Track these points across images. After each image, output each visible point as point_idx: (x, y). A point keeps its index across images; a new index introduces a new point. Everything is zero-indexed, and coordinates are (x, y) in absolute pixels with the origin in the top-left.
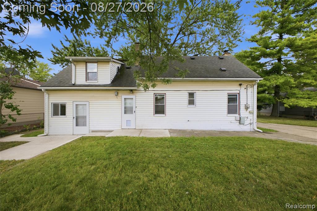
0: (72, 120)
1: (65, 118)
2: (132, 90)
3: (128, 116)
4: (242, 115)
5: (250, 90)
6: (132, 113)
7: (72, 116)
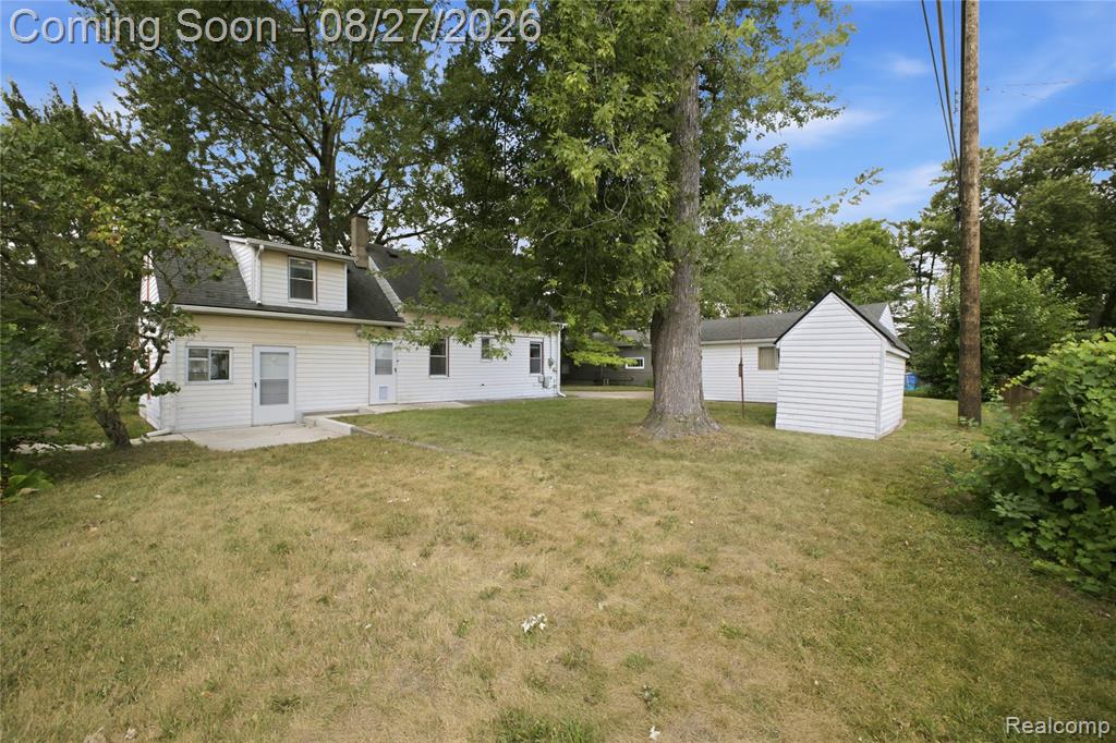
0: (250, 391)
1: (228, 387)
2: (389, 328)
3: (384, 379)
4: (546, 375)
5: (553, 337)
6: (391, 373)
7: (250, 381)
